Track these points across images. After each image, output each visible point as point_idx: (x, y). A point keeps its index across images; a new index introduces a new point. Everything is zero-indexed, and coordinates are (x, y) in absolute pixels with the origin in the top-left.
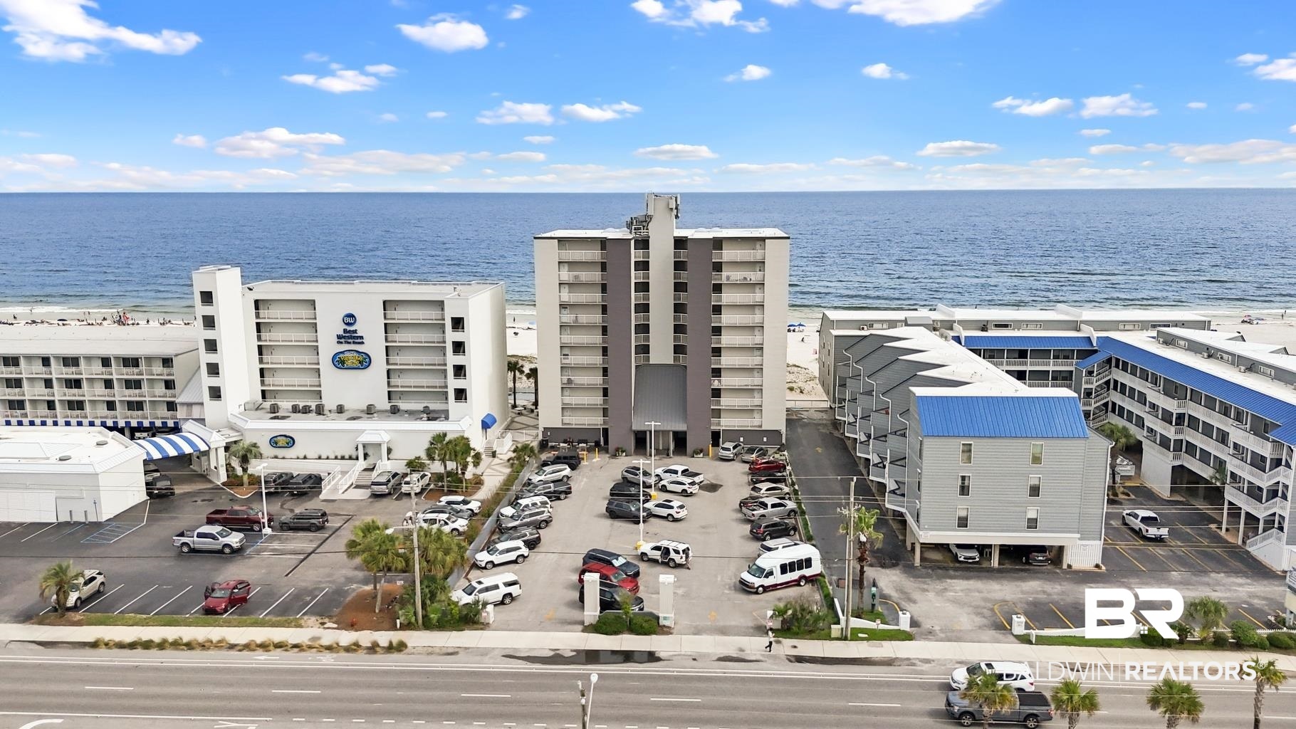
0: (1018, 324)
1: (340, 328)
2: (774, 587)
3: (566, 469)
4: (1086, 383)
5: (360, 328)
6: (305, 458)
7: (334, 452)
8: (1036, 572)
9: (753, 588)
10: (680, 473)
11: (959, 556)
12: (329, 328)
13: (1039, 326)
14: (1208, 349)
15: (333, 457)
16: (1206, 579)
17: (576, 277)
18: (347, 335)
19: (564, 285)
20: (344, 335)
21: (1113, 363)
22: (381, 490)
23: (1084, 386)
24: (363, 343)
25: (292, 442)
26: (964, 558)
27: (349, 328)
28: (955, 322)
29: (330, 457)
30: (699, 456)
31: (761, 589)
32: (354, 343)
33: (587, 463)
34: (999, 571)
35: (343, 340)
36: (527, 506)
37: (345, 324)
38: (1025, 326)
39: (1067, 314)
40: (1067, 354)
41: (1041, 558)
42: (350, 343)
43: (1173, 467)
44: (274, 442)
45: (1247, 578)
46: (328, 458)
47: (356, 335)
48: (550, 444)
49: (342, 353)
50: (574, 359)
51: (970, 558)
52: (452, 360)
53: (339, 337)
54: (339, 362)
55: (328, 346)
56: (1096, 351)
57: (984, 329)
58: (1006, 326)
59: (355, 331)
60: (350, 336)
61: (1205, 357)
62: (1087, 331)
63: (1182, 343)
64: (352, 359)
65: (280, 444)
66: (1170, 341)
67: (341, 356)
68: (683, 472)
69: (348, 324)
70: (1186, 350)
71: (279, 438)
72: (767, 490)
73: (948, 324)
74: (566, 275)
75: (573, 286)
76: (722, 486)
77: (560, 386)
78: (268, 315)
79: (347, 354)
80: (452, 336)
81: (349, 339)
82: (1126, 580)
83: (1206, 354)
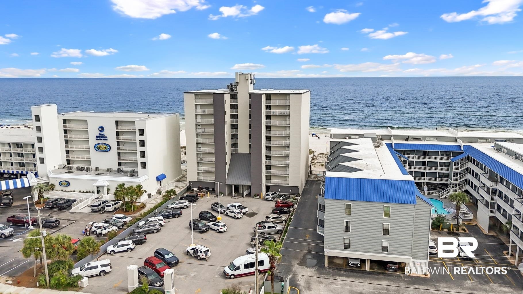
0: (425, 138)
1: (97, 133)
2: (241, 275)
3: (186, 202)
4: (455, 169)
5: (106, 133)
6: (74, 191)
7: (86, 189)
8: (389, 275)
9: (228, 276)
10: (236, 207)
11: (349, 263)
12: (93, 133)
13: (435, 139)
14: (516, 154)
15: (86, 192)
16: (486, 287)
17: (204, 111)
18: (101, 136)
19: (199, 115)
20: (99, 136)
21: (470, 159)
22: (95, 209)
23: (454, 171)
24: (107, 140)
25: (68, 184)
26: (352, 264)
27: (101, 133)
28: (392, 136)
29: (84, 192)
30: (256, 198)
31: (232, 276)
32: (103, 140)
33: (202, 199)
34: (369, 273)
35: (99, 138)
36: (151, 221)
37: (99, 131)
38: (428, 139)
39: (452, 133)
40: (449, 154)
41: (393, 268)
42: (101, 140)
43: (490, 217)
44: (61, 184)
45: (511, 288)
46: (83, 192)
47: (104, 136)
48: (192, 189)
49: (98, 144)
50: (203, 150)
51: (355, 265)
52: (139, 149)
53: (97, 137)
54: (97, 148)
55: (93, 141)
56: (463, 153)
57: (407, 140)
58: (418, 139)
59: (104, 135)
60: (101, 137)
61: (514, 158)
62: (460, 143)
63: (505, 150)
64: (102, 147)
65: (63, 185)
66: (499, 149)
67: (98, 145)
68: (238, 206)
69: (101, 131)
70: (506, 154)
71: (63, 182)
72: (272, 218)
73: (389, 138)
74: (199, 110)
75: (203, 115)
76: (257, 214)
77: (196, 162)
78: (69, 127)
79: (100, 145)
80: (139, 138)
81: (101, 138)
82: (437, 284)
83: (514, 157)
